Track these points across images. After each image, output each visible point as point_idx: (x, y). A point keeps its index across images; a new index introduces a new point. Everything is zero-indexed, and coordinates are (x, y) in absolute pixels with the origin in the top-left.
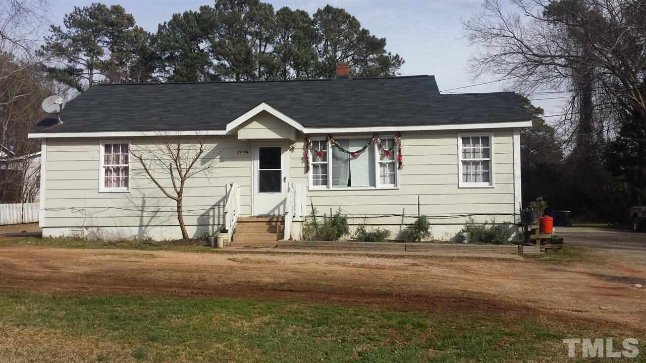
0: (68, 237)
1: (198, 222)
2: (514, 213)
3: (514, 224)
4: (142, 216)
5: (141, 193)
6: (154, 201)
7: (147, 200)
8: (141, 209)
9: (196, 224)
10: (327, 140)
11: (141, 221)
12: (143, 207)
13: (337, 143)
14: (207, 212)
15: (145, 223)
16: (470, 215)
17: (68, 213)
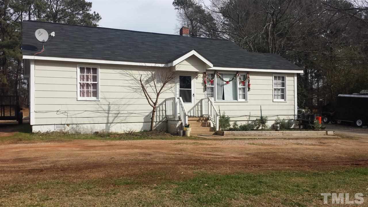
0: (53, 132)
1: (144, 120)
2: (294, 114)
3: (294, 120)
4: (108, 117)
5: (107, 101)
6: (116, 107)
7: (112, 106)
8: (107, 112)
9: (143, 122)
10: (215, 73)
11: (108, 120)
12: (109, 111)
13: (220, 75)
14: (149, 114)
15: (110, 121)
16: (277, 116)
17: (54, 115)
